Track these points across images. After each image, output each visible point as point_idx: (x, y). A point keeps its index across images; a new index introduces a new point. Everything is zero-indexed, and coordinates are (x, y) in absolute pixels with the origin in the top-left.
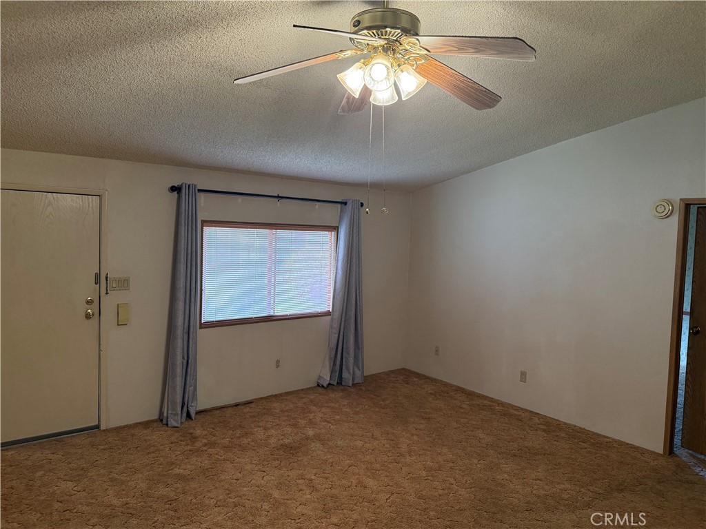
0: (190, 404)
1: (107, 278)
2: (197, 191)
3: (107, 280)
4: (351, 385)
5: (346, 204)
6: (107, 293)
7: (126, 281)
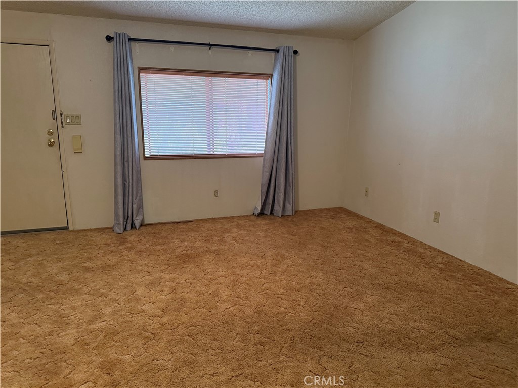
0: (134, 217)
1: (61, 114)
2: (127, 40)
3: (61, 116)
4: (281, 216)
5: (278, 51)
6: (63, 127)
7: (78, 117)
